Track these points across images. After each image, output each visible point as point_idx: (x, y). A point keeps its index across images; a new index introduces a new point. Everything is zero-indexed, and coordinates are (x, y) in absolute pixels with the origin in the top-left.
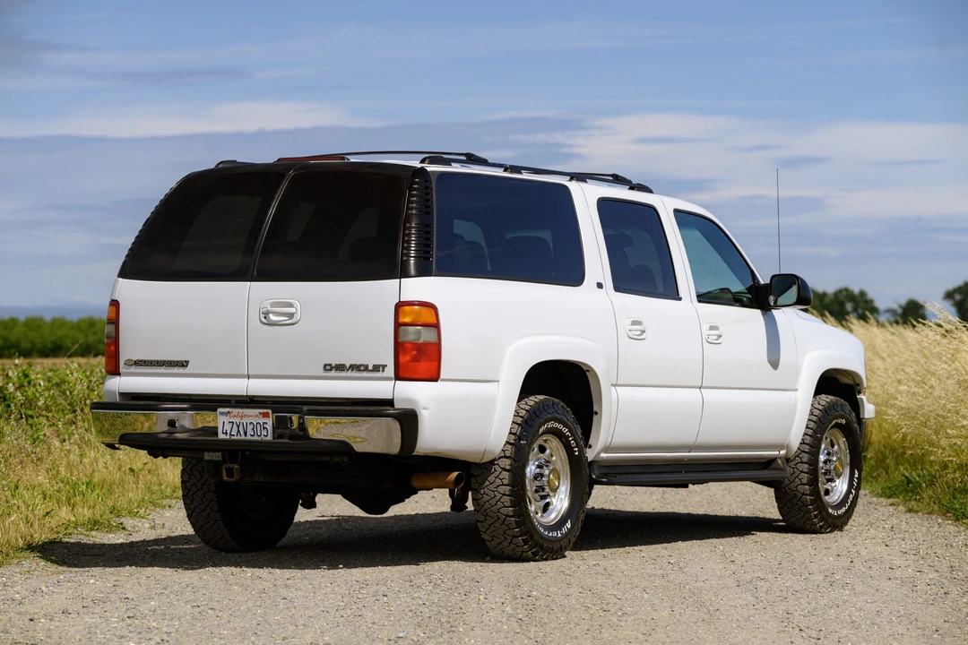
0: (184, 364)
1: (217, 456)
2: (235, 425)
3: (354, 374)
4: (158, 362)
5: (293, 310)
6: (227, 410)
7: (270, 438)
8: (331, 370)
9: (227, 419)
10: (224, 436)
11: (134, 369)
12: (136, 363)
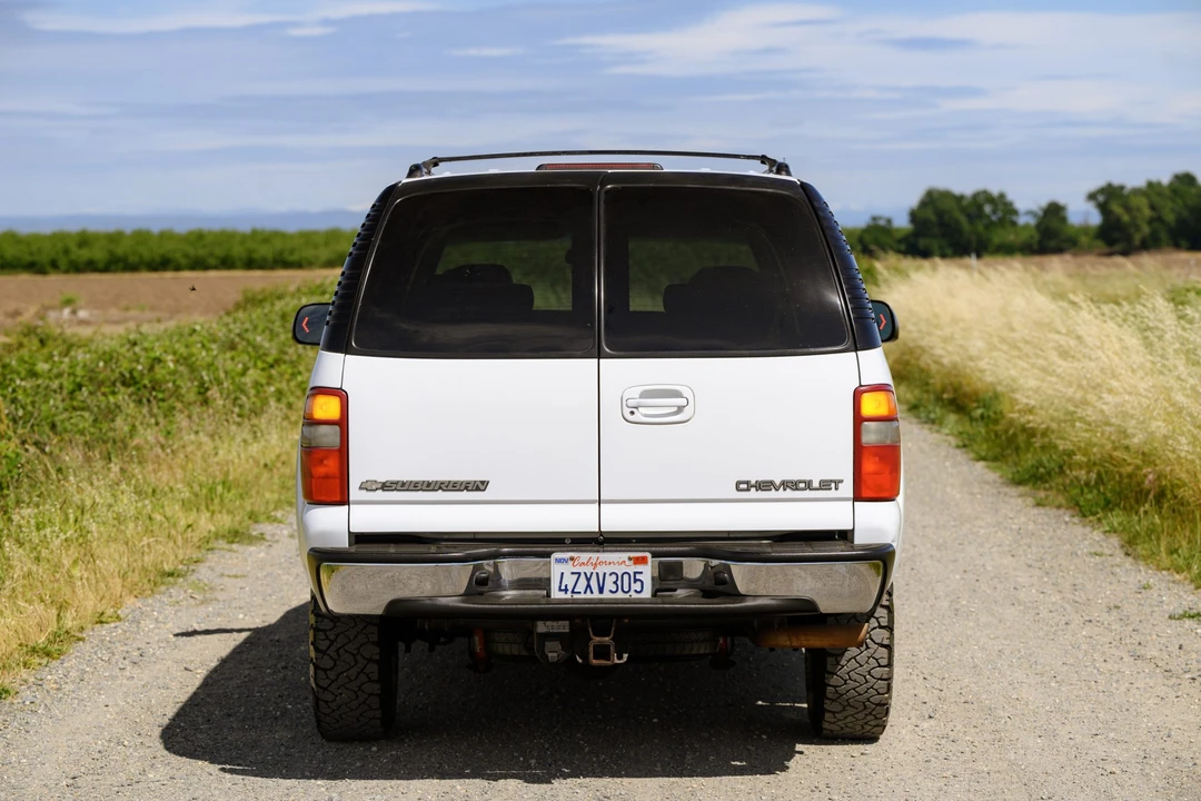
0: (480, 486)
1: (563, 627)
2: (583, 576)
3: (789, 493)
4: (429, 484)
5: (682, 402)
6: (567, 555)
7: (647, 594)
8: (748, 490)
9: (568, 568)
10: (562, 595)
11: (380, 495)
12: (385, 487)
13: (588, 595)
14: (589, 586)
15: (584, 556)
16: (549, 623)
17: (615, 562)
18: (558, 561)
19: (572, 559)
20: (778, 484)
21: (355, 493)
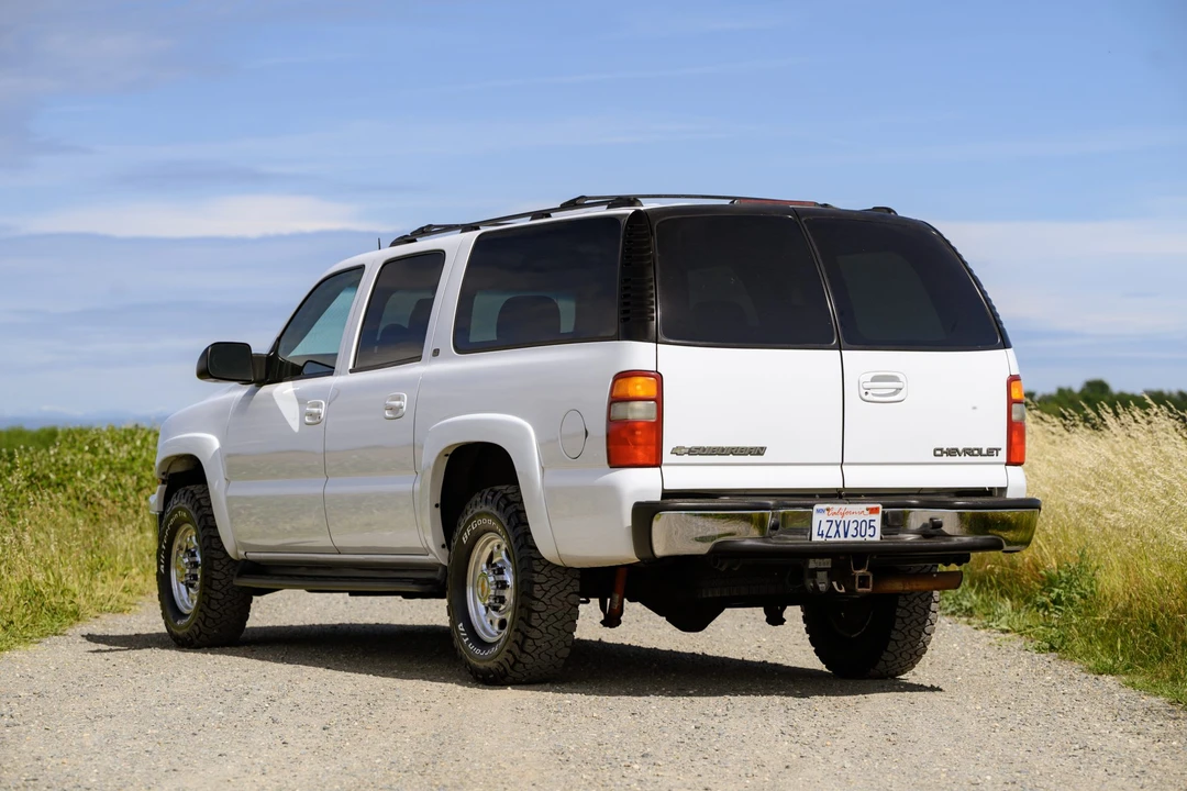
0: (760, 451)
1: (826, 563)
2: (834, 523)
3: (968, 458)
4: (723, 449)
5: (898, 385)
6: (824, 507)
7: (877, 538)
8: (942, 455)
9: (824, 517)
10: (819, 539)
11: (687, 458)
12: (692, 452)
13: (837, 539)
14: (838, 531)
15: (836, 507)
16: (817, 560)
17: (857, 512)
18: (818, 511)
19: (828, 510)
20: (960, 450)
21: (667, 457)
